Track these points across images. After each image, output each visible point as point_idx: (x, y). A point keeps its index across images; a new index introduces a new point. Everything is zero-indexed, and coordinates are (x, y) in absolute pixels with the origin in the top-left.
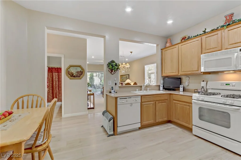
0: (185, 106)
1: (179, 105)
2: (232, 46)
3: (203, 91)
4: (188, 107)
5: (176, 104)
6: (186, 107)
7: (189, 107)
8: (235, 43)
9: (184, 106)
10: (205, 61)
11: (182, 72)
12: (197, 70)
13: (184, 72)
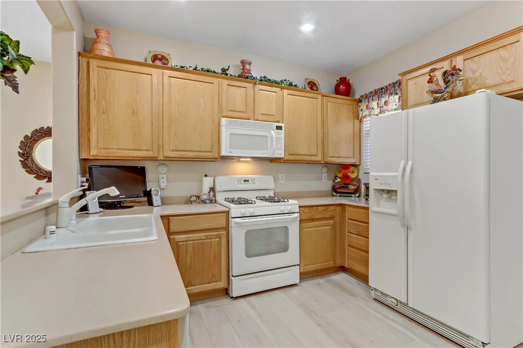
0: (209, 240)
1: (192, 242)
2: (264, 118)
3: (211, 196)
4: (217, 240)
5: (179, 243)
6: (211, 241)
7: (219, 239)
8: (267, 115)
9: (206, 241)
10: (231, 134)
11: (172, 150)
12: (211, 150)
13: (176, 151)
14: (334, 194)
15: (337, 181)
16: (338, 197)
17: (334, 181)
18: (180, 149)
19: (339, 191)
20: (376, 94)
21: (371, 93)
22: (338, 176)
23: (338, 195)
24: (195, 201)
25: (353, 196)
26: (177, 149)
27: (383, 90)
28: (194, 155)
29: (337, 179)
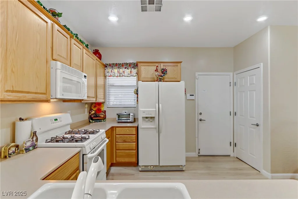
8: (77, 65)
10: (63, 78)
11: (7, 91)
12: (45, 92)
13: (13, 91)
14: (91, 121)
15: (92, 113)
16: (94, 123)
17: (90, 113)
18: (17, 90)
19: (94, 119)
20: (116, 66)
21: (114, 64)
22: (93, 109)
23: (94, 122)
24: (14, 153)
25: (102, 121)
26: (15, 89)
27: (121, 65)
28: (31, 97)
29: (92, 112)
